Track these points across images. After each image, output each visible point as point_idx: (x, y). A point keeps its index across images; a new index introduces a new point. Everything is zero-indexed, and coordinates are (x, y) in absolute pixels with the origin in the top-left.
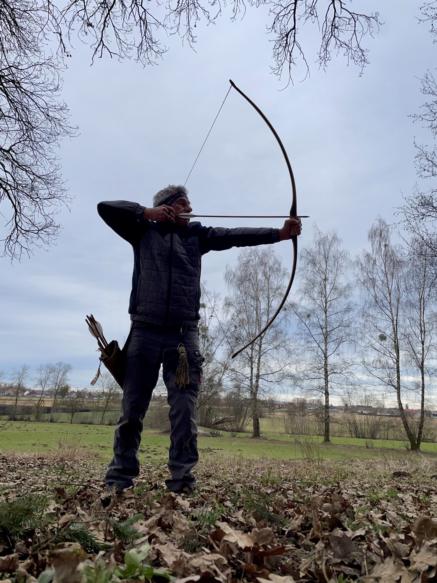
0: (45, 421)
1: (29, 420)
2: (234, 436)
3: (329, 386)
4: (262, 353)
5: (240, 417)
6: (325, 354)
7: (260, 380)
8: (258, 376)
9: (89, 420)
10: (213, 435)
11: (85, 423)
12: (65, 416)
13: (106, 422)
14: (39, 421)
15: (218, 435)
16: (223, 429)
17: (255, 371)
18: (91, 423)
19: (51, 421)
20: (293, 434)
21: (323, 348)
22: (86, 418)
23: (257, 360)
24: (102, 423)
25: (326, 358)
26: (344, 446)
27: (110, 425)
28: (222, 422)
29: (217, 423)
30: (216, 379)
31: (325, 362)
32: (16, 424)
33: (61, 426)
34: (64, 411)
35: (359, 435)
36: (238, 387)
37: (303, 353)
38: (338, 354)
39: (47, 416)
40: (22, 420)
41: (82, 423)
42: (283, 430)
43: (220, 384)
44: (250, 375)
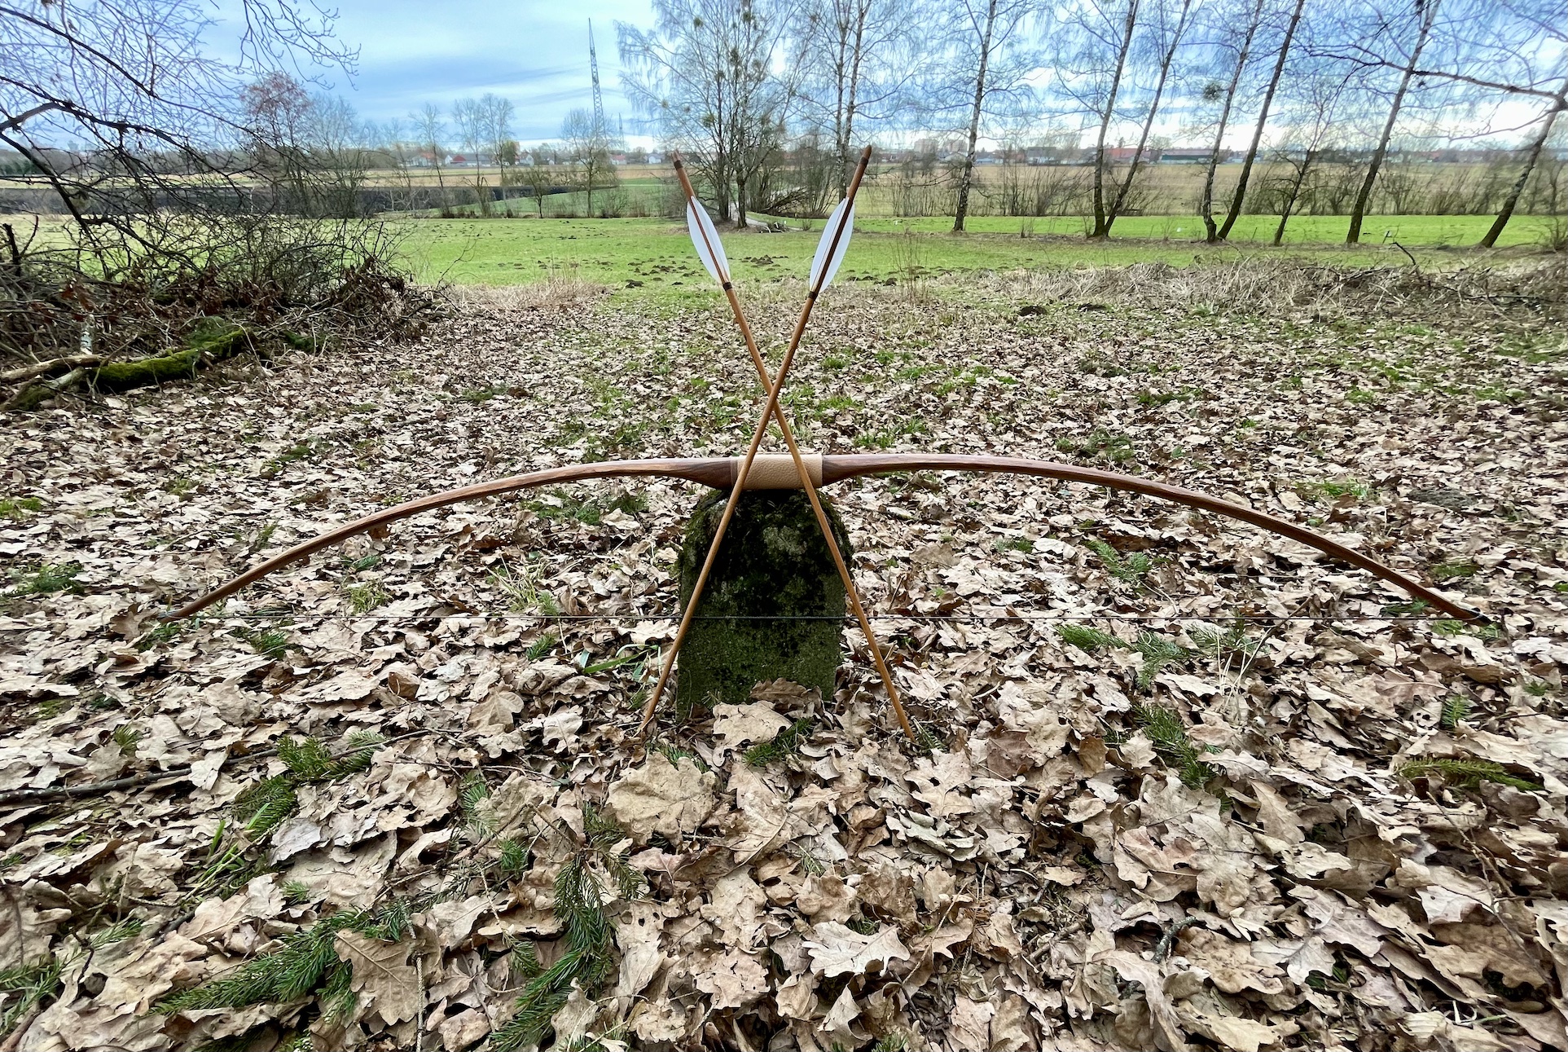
0: (499, 217)
1: (472, 215)
2: (806, 229)
3: (980, 121)
4: (861, 53)
5: (819, 190)
6: (985, 47)
7: (855, 116)
8: (851, 108)
9: (569, 210)
10: (775, 229)
11: (563, 217)
12: (526, 204)
13: (597, 213)
14: (490, 216)
15: (781, 228)
16: (790, 215)
17: (846, 98)
18: (572, 216)
19: (510, 215)
20: (906, 215)
21: (984, 30)
22: (562, 206)
23: (851, 70)
24: (590, 215)
25: (985, 54)
26: (986, 235)
27: (604, 216)
28: (787, 201)
29: (779, 204)
30: (775, 118)
31: (983, 66)
32: (458, 224)
33: (527, 224)
34: (524, 192)
35: (1016, 209)
36: (814, 133)
37: (942, 47)
38: (1011, 45)
39: (499, 206)
40: (461, 215)
41: (558, 216)
42: (890, 209)
43: (781, 129)
44: (836, 107)
